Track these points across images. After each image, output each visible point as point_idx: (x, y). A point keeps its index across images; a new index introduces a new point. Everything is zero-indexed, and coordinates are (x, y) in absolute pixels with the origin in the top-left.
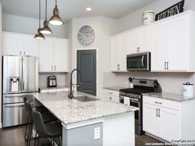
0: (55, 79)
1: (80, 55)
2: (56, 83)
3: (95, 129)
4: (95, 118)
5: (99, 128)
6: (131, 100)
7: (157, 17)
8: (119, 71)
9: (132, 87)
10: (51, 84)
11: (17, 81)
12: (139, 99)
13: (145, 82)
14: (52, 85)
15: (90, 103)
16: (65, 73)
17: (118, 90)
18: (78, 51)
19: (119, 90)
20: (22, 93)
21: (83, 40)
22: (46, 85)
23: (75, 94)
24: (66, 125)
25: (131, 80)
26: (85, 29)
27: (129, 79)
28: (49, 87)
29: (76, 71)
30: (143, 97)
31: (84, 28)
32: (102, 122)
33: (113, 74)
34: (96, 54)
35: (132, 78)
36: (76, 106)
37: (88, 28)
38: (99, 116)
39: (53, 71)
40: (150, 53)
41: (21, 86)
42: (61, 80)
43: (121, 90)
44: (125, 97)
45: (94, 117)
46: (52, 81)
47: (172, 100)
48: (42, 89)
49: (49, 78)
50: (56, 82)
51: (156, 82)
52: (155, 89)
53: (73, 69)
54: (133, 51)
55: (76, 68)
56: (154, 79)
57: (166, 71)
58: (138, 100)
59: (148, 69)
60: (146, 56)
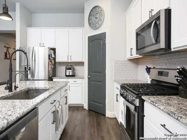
1: (91, 42)
8: (132, 57)
18: (89, 38)
21: (93, 24)
27: (146, 69)
28: (66, 76)
31: (94, 9)
33: (130, 63)
34: (105, 38)
37: (97, 8)
46: (69, 71)
59: (163, 46)
60: (158, 19)
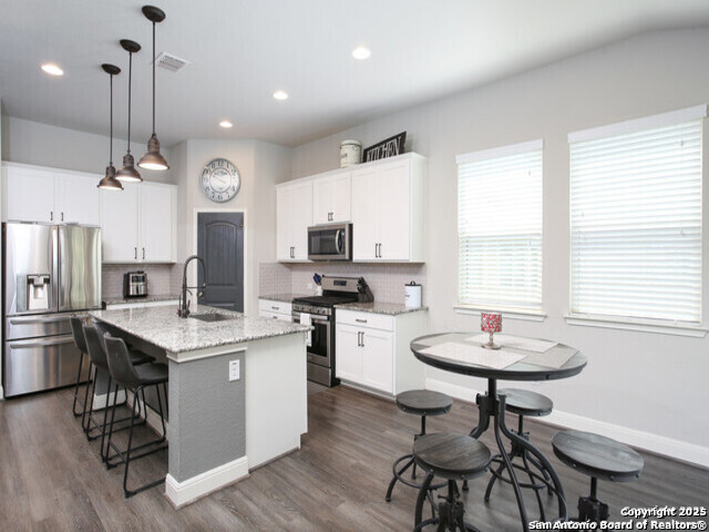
0: (144, 279)
1: (206, 225)
2: (146, 289)
3: (231, 363)
4: (230, 343)
5: (238, 362)
6: (313, 320)
7: (366, 155)
8: (292, 260)
9: (320, 294)
10: (132, 292)
11: (46, 285)
12: (328, 317)
13: (344, 283)
14: (135, 293)
15: (225, 323)
16: (170, 266)
17: (288, 301)
18: (200, 215)
19: (292, 299)
20: (59, 312)
21: (212, 191)
22: (120, 294)
23: (194, 308)
24: (175, 354)
25: (318, 279)
26: (217, 166)
27: (314, 277)
28: (127, 297)
29: (195, 261)
30: (337, 311)
31: (216, 163)
32: (243, 351)
33: (282, 266)
34: (242, 223)
35: (320, 274)
36: (196, 328)
37: (225, 163)
38: (237, 339)
39: (140, 260)
40: (351, 226)
41: (57, 294)
42: (158, 282)
43: (296, 301)
44: (302, 314)
45: (228, 341)
46: (135, 284)
47: (383, 313)
48: (111, 304)
49: (127, 277)
50: (146, 285)
51: (362, 282)
52: (361, 297)
53: (189, 256)
54: (321, 220)
55: (195, 254)
56: (359, 276)
57: (378, 260)
58: (326, 318)
59: (347, 257)
60: (343, 230)
